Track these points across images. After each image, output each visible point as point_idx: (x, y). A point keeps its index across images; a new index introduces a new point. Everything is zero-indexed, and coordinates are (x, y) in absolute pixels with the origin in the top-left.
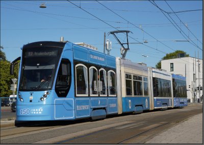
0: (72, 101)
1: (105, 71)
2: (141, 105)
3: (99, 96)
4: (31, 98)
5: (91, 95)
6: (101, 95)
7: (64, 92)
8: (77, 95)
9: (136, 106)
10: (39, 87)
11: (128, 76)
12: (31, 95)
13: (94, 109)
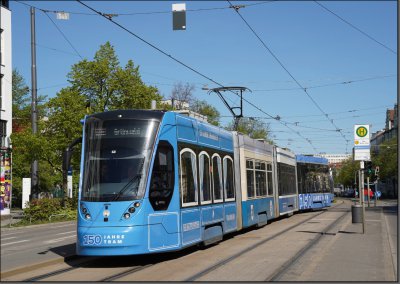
0: (176, 215)
1: (219, 158)
2: (265, 213)
3: (213, 204)
4: (107, 213)
5: (202, 203)
6: (215, 201)
7: (163, 202)
8: (184, 205)
9: (260, 214)
10: (121, 193)
11: (249, 164)
12: (107, 208)
13: (207, 227)
